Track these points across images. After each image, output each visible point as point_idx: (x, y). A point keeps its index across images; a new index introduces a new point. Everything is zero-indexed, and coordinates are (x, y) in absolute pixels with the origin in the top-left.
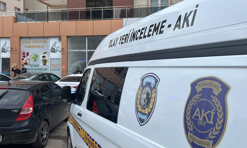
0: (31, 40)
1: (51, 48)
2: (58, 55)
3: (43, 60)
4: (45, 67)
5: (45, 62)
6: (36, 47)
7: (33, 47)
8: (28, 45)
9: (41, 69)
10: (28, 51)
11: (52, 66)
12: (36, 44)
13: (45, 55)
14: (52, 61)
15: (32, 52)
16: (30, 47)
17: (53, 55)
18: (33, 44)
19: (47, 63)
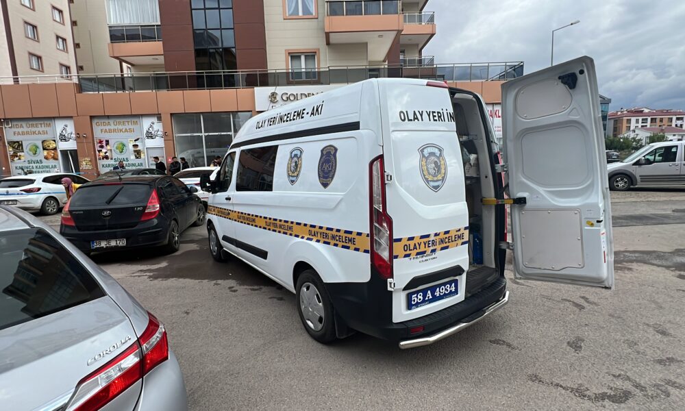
0: (111, 121)
1: (145, 132)
2: (158, 142)
3: (135, 151)
4: (139, 161)
5: (138, 154)
6: (121, 130)
8: (107, 128)
9: (134, 165)
10: (107, 139)
12: (120, 127)
13: (137, 143)
14: (149, 151)
15: (114, 139)
16: (110, 131)
17: (150, 143)
18: (115, 127)
19: (142, 155)
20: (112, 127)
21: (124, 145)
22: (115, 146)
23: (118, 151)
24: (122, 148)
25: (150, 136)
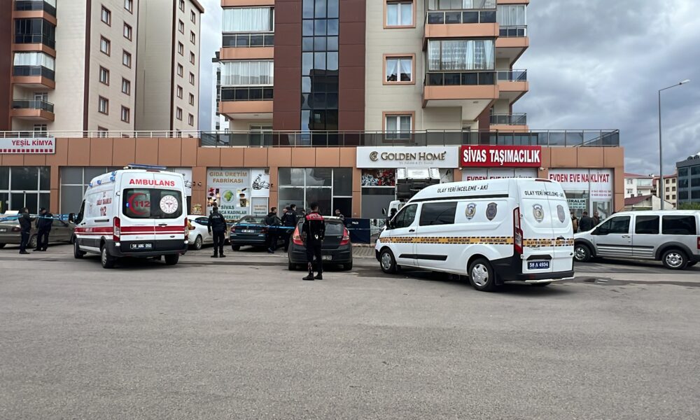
0: (224, 172)
1: (252, 183)
2: (264, 193)
3: (241, 200)
4: (243, 209)
5: (243, 202)
6: (231, 180)
7: (225, 180)
8: (219, 178)
9: (238, 212)
10: (217, 187)
11: (254, 208)
12: (231, 177)
13: (244, 193)
14: (254, 200)
15: (224, 188)
16: (221, 181)
17: (256, 193)
18: (227, 178)
19: (247, 204)
20: (224, 177)
21: (232, 194)
22: (224, 195)
23: (226, 199)
24: (230, 196)
25: (256, 186)
